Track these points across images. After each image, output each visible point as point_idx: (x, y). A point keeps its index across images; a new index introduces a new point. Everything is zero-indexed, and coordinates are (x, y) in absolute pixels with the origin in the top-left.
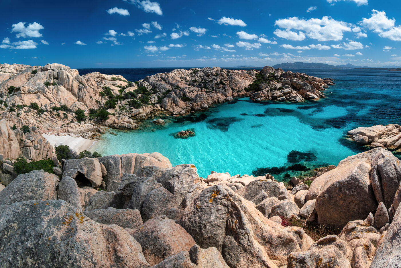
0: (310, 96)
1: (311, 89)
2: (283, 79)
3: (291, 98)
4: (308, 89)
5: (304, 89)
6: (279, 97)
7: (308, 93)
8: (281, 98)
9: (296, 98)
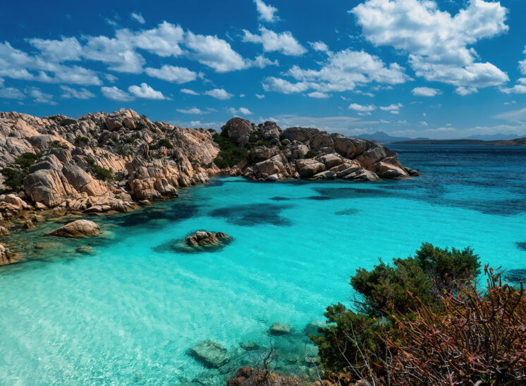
0: (391, 171)
1: (385, 155)
2: (288, 143)
3: (347, 174)
4: (379, 156)
5: (368, 155)
6: (318, 172)
7: (383, 164)
8: (327, 174)
9: (361, 173)
